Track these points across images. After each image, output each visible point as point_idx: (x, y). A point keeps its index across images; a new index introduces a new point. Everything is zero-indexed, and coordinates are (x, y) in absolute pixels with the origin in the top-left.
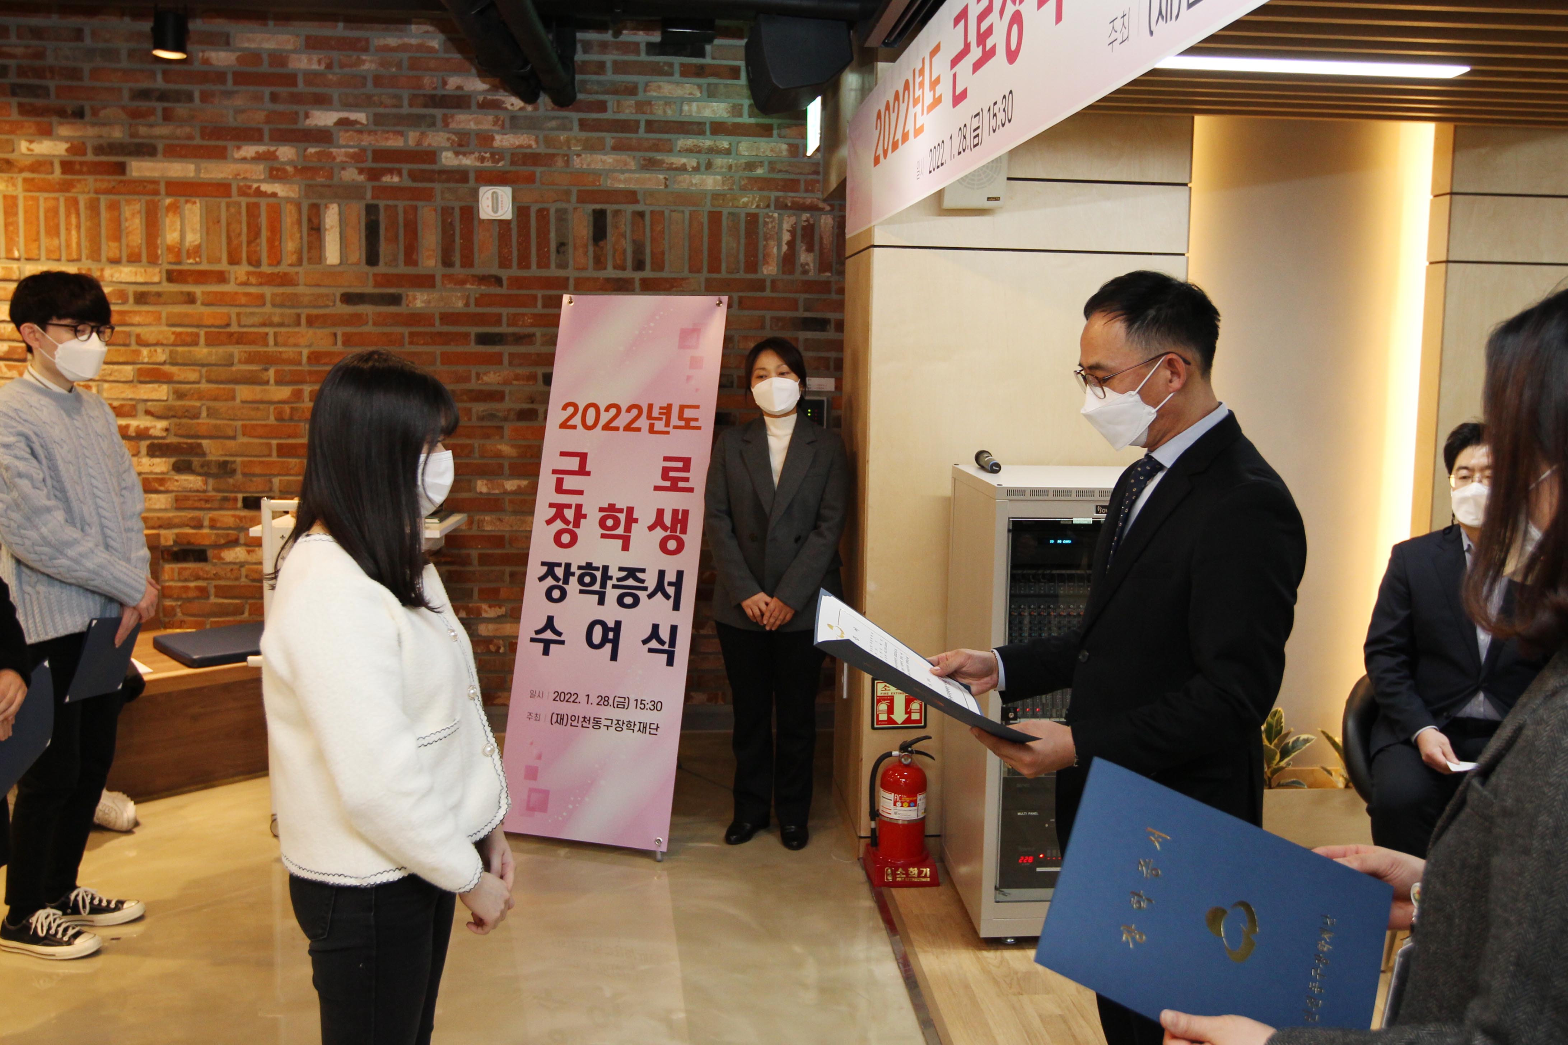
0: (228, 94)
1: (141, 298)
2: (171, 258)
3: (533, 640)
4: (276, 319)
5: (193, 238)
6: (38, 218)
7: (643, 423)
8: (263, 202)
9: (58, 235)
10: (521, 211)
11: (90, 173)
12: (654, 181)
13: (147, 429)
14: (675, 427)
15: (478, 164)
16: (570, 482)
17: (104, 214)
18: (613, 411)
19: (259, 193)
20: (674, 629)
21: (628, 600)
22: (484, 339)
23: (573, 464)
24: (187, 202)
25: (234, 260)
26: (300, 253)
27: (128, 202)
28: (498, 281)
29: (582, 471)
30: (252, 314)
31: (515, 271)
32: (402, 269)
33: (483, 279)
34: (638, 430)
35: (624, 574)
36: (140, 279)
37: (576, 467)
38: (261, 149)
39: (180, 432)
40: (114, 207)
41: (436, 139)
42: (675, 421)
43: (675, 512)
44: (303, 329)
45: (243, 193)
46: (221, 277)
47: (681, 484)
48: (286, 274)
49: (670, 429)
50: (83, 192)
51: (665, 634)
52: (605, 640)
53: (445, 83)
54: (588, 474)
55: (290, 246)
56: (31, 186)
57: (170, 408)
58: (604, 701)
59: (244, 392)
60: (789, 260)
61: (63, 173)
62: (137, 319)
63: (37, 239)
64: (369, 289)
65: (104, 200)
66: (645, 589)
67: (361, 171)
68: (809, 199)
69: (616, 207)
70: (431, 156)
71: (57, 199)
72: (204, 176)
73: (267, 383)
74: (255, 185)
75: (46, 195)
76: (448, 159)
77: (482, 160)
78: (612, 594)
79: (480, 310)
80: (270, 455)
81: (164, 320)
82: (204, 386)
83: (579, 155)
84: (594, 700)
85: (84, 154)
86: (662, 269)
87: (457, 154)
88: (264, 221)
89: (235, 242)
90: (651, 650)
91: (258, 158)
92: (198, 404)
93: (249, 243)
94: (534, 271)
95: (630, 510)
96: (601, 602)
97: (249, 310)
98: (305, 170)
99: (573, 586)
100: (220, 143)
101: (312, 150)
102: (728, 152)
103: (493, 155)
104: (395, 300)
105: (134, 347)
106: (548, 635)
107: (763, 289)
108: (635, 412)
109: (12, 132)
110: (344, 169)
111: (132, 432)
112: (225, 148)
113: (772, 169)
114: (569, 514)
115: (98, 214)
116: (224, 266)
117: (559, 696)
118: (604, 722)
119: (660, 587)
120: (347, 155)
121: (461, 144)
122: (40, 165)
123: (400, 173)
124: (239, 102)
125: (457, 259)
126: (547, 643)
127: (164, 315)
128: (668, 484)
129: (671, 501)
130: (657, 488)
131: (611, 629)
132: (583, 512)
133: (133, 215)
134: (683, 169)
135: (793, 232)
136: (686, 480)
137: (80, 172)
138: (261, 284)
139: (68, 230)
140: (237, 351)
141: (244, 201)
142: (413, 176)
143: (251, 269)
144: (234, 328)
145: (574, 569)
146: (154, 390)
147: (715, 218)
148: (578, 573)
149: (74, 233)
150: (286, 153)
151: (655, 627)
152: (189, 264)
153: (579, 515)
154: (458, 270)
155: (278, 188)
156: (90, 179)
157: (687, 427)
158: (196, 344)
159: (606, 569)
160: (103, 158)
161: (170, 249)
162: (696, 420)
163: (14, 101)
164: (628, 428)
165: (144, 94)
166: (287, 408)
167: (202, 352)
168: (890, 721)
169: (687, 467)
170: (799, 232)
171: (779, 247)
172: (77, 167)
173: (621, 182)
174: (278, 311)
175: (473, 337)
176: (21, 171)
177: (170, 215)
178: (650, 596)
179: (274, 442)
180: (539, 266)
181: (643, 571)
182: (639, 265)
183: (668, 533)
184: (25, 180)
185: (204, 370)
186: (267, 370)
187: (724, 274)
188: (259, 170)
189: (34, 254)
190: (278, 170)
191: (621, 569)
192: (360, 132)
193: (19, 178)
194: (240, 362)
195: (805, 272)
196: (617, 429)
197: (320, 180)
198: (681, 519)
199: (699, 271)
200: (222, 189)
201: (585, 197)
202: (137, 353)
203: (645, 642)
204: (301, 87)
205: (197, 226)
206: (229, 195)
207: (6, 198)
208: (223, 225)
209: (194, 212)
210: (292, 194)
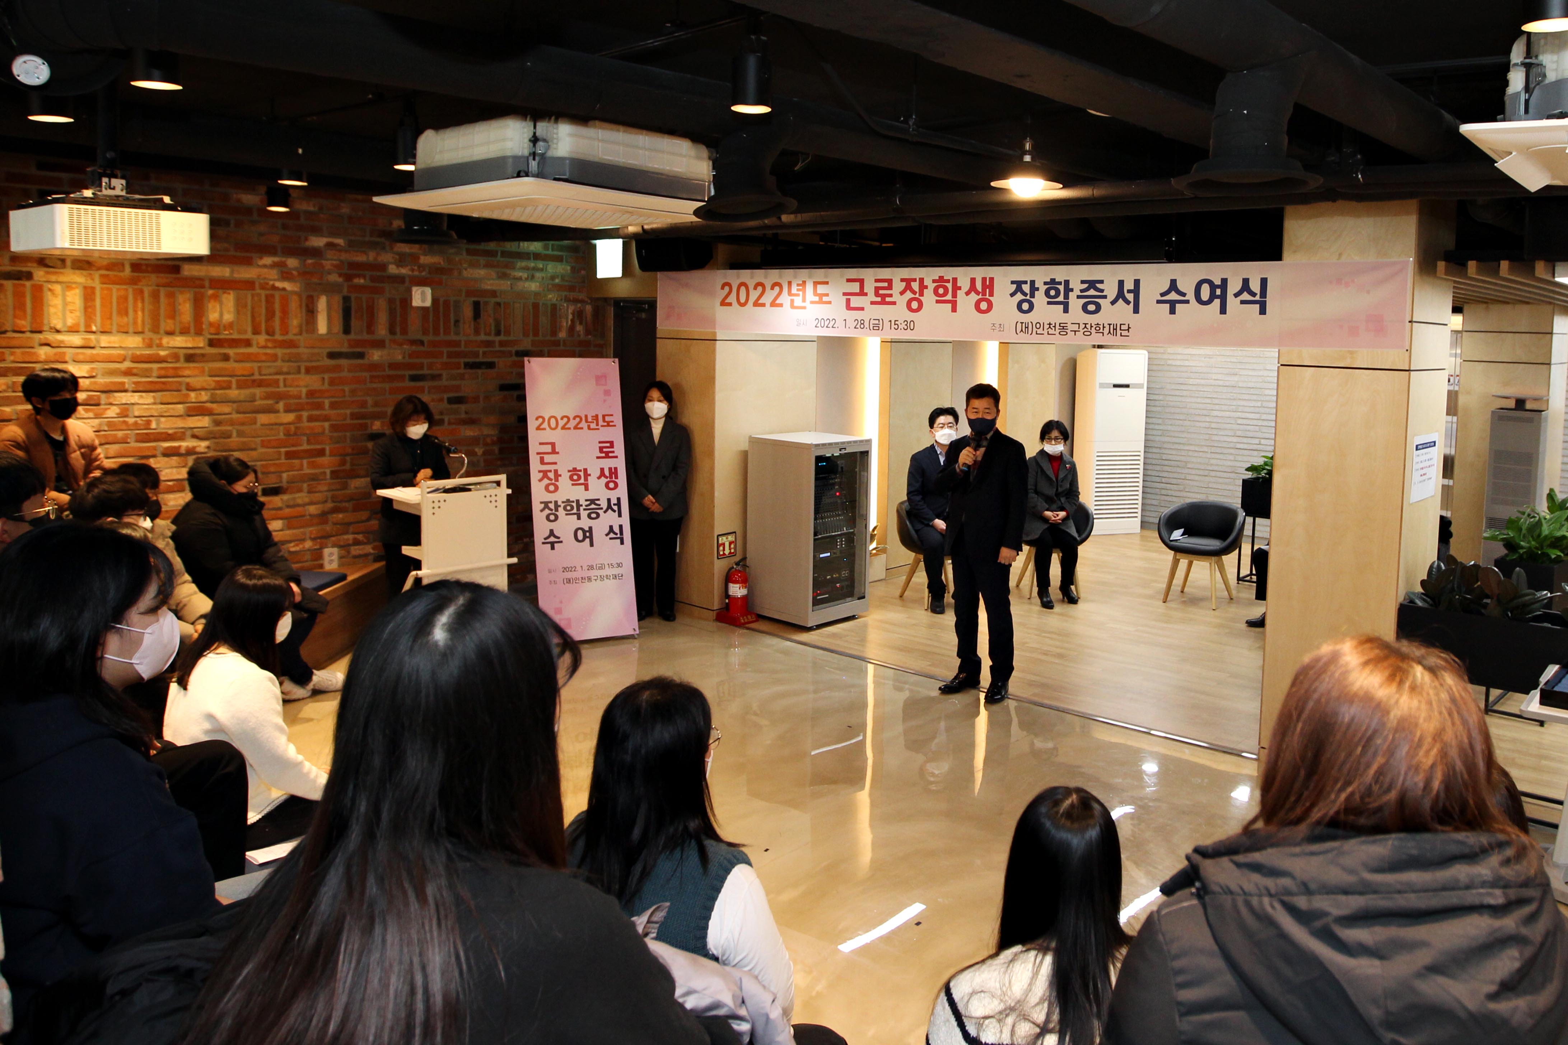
0: (255, 223)
1: (190, 358)
2: (213, 330)
3: (543, 543)
4: (285, 370)
5: (228, 317)
6: (111, 303)
7: (584, 424)
8: (277, 295)
9: (127, 314)
10: (435, 301)
11: (153, 272)
12: (504, 285)
13: (194, 448)
14: (602, 426)
15: (410, 273)
16: (548, 459)
17: (163, 300)
18: (565, 420)
19: (274, 288)
20: (621, 527)
21: (594, 515)
22: (414, 378)
23: (548, 448)
24: (224, 293)
25: (256, 332)
26: (300, 326)
27: (182, 293)
28: (422, 343)
29: (554, 452)
30: (269, 367)
31: (431, 337)
32: (366, 336)
33: (413, 342)
34: (582, 428)
35: (588, 502)
36: (190, 345)
37: (550, 450)
38: (276, 259)
39: (218, 449)
40: (171, 296)
41: (386, 257)
42: (601, 422)
43: (610, 469)
44: (302, 376)
45: (263, 287)
46: (248, 343)
47: (611, 455)
48: (291, 341)
49: (599, 427)
50: (148, 285)
51: (616, 529)
52: (585, 537)
53: (391, 224)
54: (558, 453)
55: (295, 322)
56: (105, 280)
57: (211, 432)
58: (591, 567)
59: (263, 418)
60: (571, 329)
61: (133, 271)
62: (187, 372)
63: (110, 318)
64: (345, 349)
65: (163, 292)
66: (602, 509)
67: (340, 275)
68: (581, 296)
69: (486, 299)
70: (383, 267)
71: (126, 290)
72: (236, 276)
73: (277, 412)
74: (271, 283)
75: (118, 287)
76: (393, 269)
77: (413, 270)
78: (584, 514)
79: (411, 361)
80: (279, 459)
81: (207, 373)
82: (235, 416)
83: (466, 269)
84: (585, 568)
86: (509, 335)
87: (398, 266)
88: (277, 306)
89: (257, 320)
90: (611, 539)
91: (274, 265)
92: (230, 428)
93: (267, 321)
94: (442, 337)
95: (585, 470)
96: (579, 518)
97: (268, 364)
98: (304, 274)
99: (561, 512)
100: (248, 254)
101: (310, 261)
102: (542, 270)
103: (419, 267)
104: (361, 356)
105: (184, 392)
106: (552, 539)
107: (559, 345)
108: (578, 419)
110: (329, 274)
111: (183, 451)
112: (251, 258)
113: (563, 279)
114: (551, 475)
115: (158, 302)
116: (249, 335)
117: (565, 569)
118: (593, 578)
119: (609, 507)
120: (332, 265)
121: (401, 260)
122: (112, 265)
123: (364, 277)
124: (262, 228)
125: (398, 329)
126: (553, 545)
127: (207, 369)
128: (603, 455)
129: (607, 464)
130: (598, 458)
131: (587, 531)
132: (559, 473)
133: (185, 302)
134: (520, 279)
135: (573, 314)
136: (613, 452)
137: (147, 272)
138: (275, 347)
139: (135, 311)
140: (258, 391)
141: (263, 293)
142: (373, 279)
143: (268, 337)
144: (257, 377)
145: (560, 503)
146: (199, 420)
147: (536, 306)
148: (562, 505)
149: (140, 313)
150: (292, 262)
151: (611, 527)
152: (225, 335)
153: (557, 475)
154: (398, 337)
155: (287, 285)
156: (153, 277)
157: (608, 425)
158: (229, 387)
159: (578, 501)
160: (163, 262)
161: (211, 324)
162: (613, 422)
164: (576, 428)
166: (292, 428)
167: (234, 393)
168: (724, 554)
169: (612, 446)
170: (576, 313)
171: (567, 322)
172: (144, 267)
173: (488, 285)
174: (287, 364)
175: (407, 377)
176: (99, 269)
177: (212, 301)
178: (605, 512)
179: (283, 450)
180: (445, 334)
181: (598, 500)
182: (498, 333)
183: (608, 479)
184: (102, 276)
185: (235, 405)
186: (277, 403)
187: (540, 338)
188: (273, 274)
189: (107, 329)
190: (287, 273)
191: (586, 500)
192: (340, 251)
193: (97, 275)
194: (261, 399)
195: (579, 336)
196: (569, 429)
197: (315, 280)
198: (614, 472)
199: (528, 336)
200: (249, 285)
201: (469, 293)
202: (187, 396)
203: (607, 535)
204: (302, 221)
205: (232, 309)
206: (254, 289)
207: (85, 288)
208: (249, 307)
209: (229, 299)
210: (296, 289)
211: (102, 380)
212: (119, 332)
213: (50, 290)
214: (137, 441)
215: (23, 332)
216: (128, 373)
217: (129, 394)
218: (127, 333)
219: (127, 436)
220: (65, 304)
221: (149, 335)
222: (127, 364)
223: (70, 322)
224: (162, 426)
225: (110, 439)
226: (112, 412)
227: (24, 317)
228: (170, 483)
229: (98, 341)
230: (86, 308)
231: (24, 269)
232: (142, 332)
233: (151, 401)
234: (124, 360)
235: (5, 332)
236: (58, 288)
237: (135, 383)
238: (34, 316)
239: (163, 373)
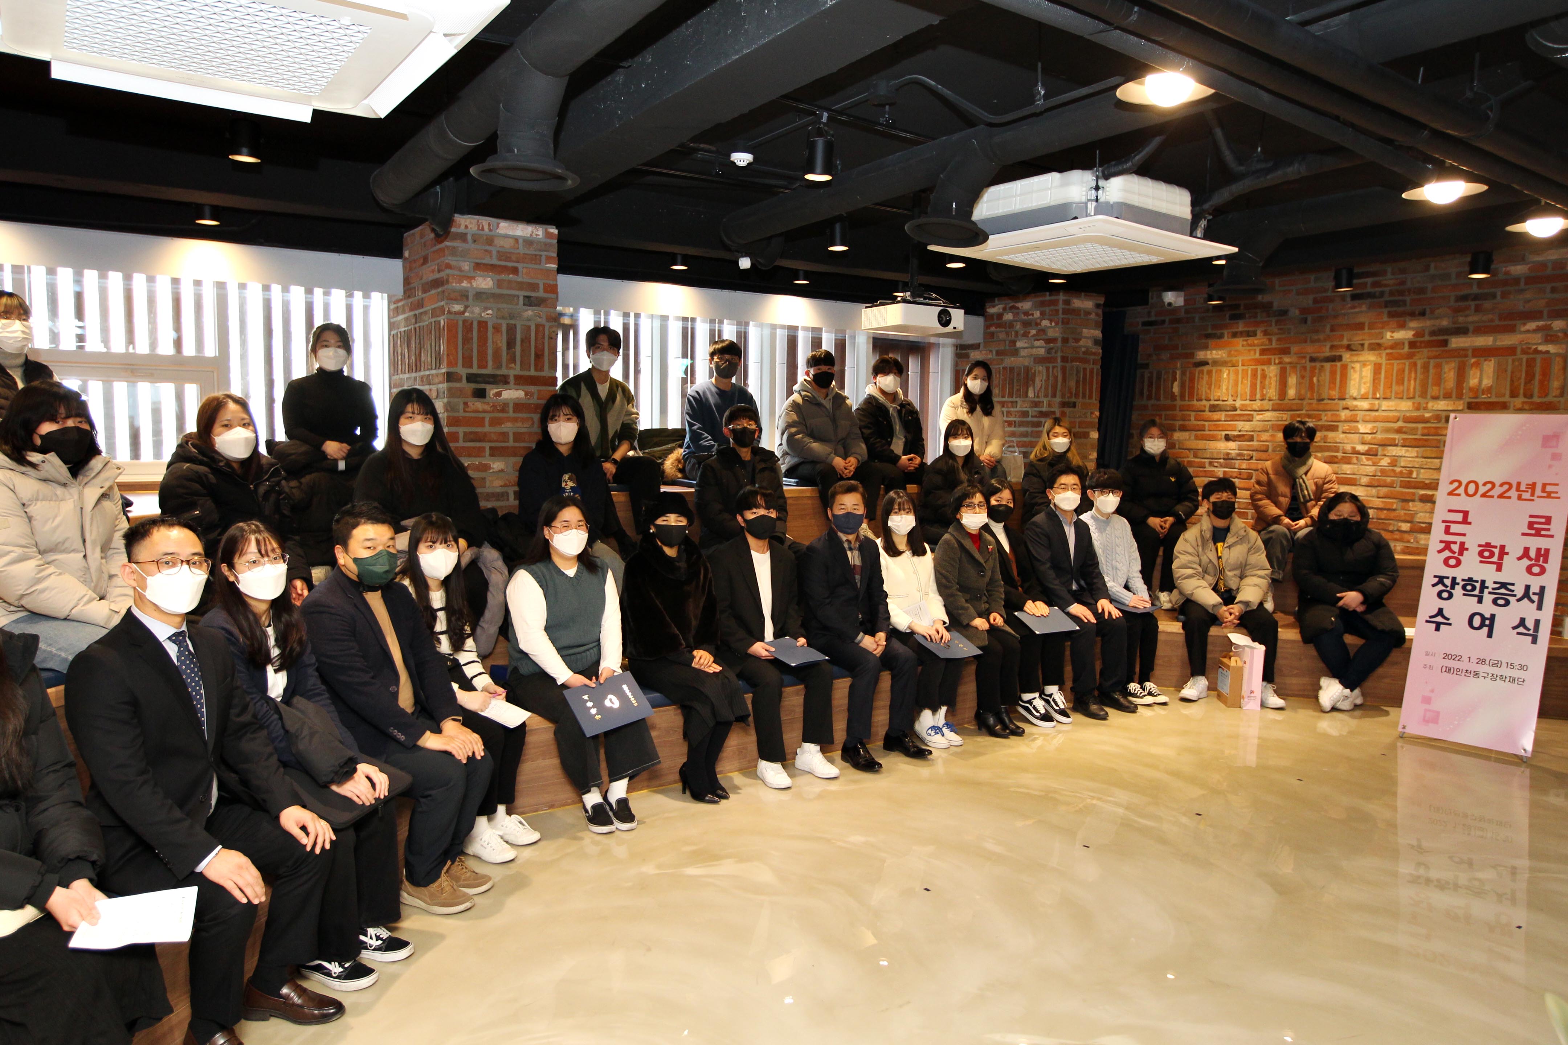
0: (1522, 291)
2: (1471, 395)
5: (1487, 382)
6: (1392, 375)
8: (1539, 357)
9: (1403, 384)
11: (1425, 347)
17: (1432, 371)
19: (1536, 351)
24: (1485, 360)
25: (1514, 394)
27: (1447, 363)
36: (1450, 408)
38: (1541, 323)
45: (1524, 352)
46: (1504, 405)
48: (1550, 403)
50: (1421, 359)
55: (1556, 384)
56: (1390, 357)
61: (1410, 348)
63: (1391, 387)
65: (1432, 362)
71: (1404, 364)
72: (1499, 344)
74: (1534, 347)
75: (1398, 361)
85: (1423, 336)
88: (1538, 369)
89: (1516, 383)
91: (1538, 330)
93: (1526, 383)
100: (1514, 322)
109: (1383, 328)
112: (1515, 325)
115: (1428, 371)
116: (1507, 398)
122: (1397, 344)
124: (1528, 295)
133: (1450, 370)
137: (1421, 347)
138: (1532, 409)
139: (1409, 381)
141: (1524, 357)
143: (1526, 400)
149: (1412, 382)
150: (1559, 325)
152: (1483, 398)
155: (1552, 348)
156: (1425, 350)
160: (1435, 338)
161: (1471, 389)
163: (1386, 311)
165: (1464, 298)
172: (1418, 344)
176: (1386, 349)
177: (1474, 369)
184: (1387, 354)
188: (1538, 337)
189: (1388, 395)
190: (1551, 336)
193: (1384, 353)
200: (1511, 351)
205: (1491, 375)
206: (1515, 355)
207: (1375, 364)
208: (1509, 373)
209: (1489, 366)
210: (1561, 351)
211: (1380, 436)
212: (1396, 398)
213: (1353, 368)
214: (1401, 487)
215: (1334, 400)
216: (1399, 431)
217: (1399, 448)
218: (1402, 398)
219: (1393, 482)
220: (1361, 378)
221: (1418, 399)
222: (1400, 424)
223: (1363, 391)
224: (1421, 476)
225: (1382, 483)
226: (1385, 462)
227: (1334, 389)
228: (1424, 525)
229: (1380, 405)
230: (1374, 380)
231: (1338, 354)
232: (1413, 398)
233: (1414, 454)
234: (1398, 420)
235: (1323, 400)
236: (1357, 366)
237: (1404, 439)
238: (1340, 388)
239: (1426, 431)
